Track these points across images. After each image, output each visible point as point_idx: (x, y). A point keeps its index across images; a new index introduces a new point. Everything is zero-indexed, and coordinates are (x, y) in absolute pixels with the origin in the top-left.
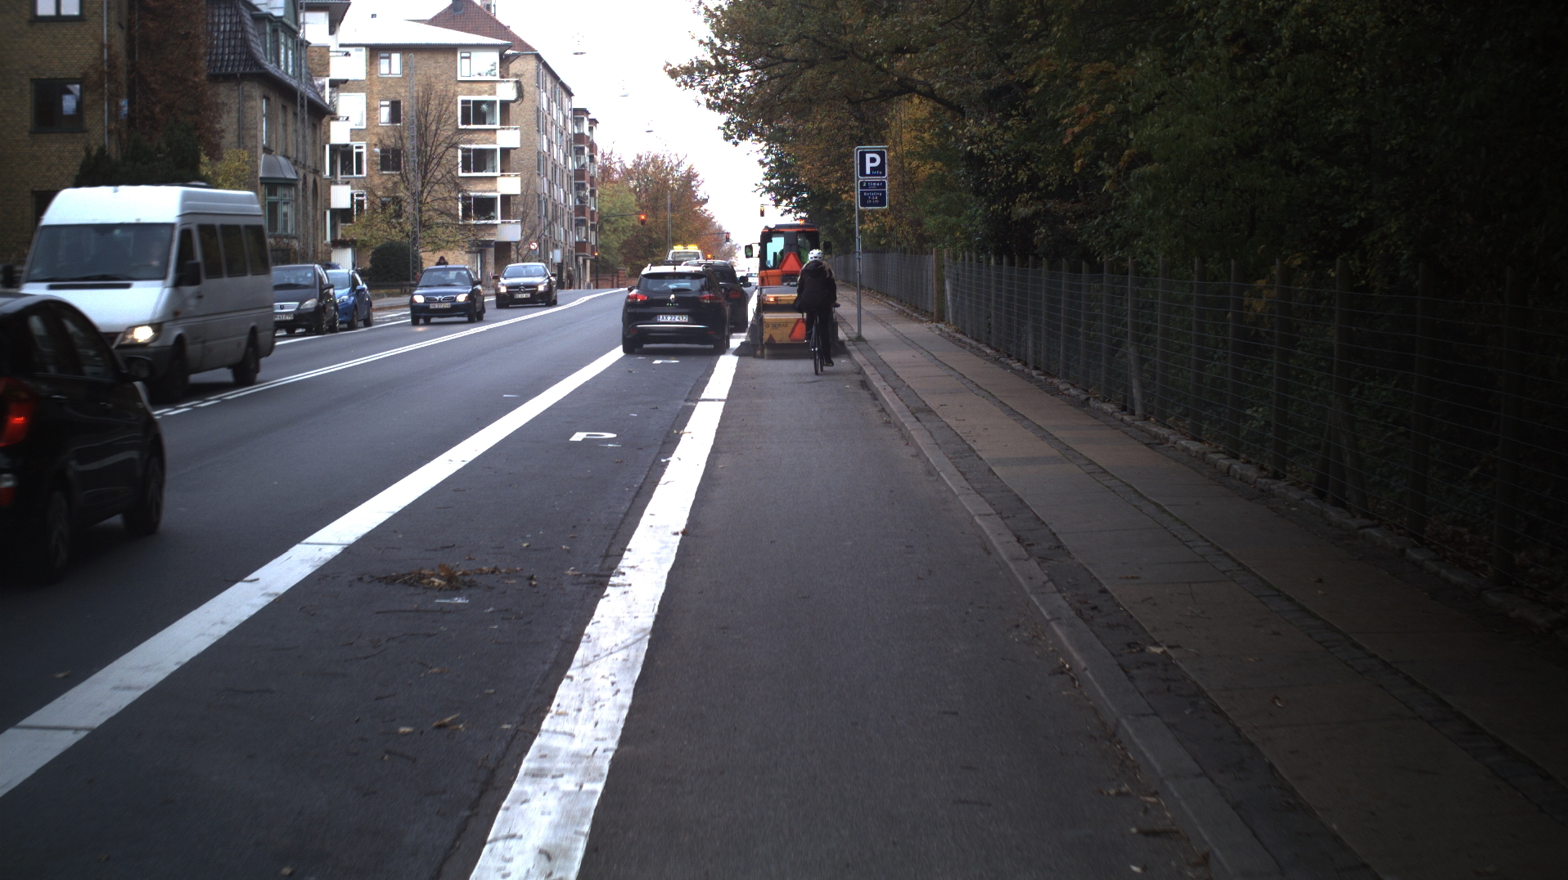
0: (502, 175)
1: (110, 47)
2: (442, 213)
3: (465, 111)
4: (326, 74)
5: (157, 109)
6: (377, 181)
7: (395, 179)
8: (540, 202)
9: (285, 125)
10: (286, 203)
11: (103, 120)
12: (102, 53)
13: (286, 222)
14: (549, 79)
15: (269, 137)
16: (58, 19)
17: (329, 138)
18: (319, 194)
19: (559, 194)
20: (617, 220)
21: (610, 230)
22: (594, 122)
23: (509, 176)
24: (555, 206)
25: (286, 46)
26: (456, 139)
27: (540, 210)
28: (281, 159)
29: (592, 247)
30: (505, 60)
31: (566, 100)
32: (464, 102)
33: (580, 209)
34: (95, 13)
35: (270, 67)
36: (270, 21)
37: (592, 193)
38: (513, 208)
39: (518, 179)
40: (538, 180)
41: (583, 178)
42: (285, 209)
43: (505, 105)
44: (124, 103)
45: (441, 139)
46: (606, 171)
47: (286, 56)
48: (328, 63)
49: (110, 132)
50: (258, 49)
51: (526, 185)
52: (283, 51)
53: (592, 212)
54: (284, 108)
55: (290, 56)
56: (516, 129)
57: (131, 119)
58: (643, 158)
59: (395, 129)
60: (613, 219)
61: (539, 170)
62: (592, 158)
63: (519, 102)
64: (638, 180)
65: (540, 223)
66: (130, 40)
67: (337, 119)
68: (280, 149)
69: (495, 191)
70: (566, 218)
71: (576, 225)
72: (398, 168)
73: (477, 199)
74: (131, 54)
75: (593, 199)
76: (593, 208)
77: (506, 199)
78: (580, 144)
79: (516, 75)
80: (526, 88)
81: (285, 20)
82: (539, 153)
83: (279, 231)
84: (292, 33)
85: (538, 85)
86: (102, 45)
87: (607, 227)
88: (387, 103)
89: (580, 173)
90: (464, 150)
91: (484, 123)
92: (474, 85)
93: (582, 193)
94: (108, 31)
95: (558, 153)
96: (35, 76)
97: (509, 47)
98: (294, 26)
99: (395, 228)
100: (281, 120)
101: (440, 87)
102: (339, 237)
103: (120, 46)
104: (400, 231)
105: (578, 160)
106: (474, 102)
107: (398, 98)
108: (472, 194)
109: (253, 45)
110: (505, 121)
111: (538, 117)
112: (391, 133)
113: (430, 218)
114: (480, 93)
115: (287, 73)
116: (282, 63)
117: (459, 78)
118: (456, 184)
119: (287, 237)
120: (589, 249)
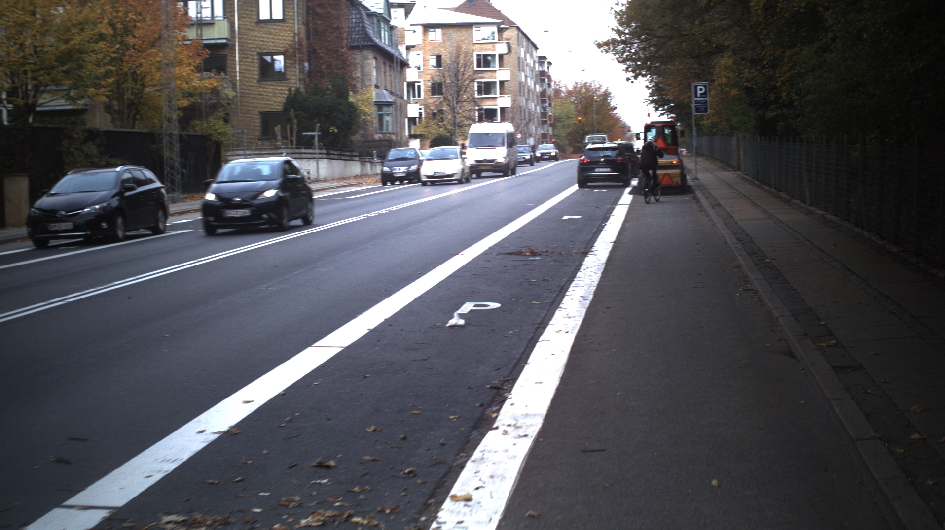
0: (500, 96)
1: (299, 35)
2: (468, 118)
3: (479, 60)
4: (403, 43)
5: (323, 67)
6: (431, 101)
7: (441, 100)
8: (521, 111)
9: (385, 72)
10: (387, 115)
11: (296, 74)
12: (295, 38)
13: (387, 126)
14: (524, 40)
15: (377, 79)
16: (271, 21)
17: (406, 78)
18: (403, 110)
19: (532, 106)
20: (564, 120)
21: (560, 126)
22: (550, 63)
23: (504, 96)
24: (530, 113)
25: (384, 29)
26: (474, 77)
27: (521, 116)
28: (385, 91)
29: (551, 136)
30: (500, 31)
31: (534, 52)
32: (478, 55)
33: (544, 114)
34: (291, 17)
35: (377, 41)
36: (376, 16)
37: (550, 105)
38: (506, 115)
39: (510, 98)
40: (520, 98)
41: (545, 97)
42: (387, 118)
43: (501, 56)
44: (306, 64)
45: (466, 77)
46: (557, 92)
47: (385, 34)
48: (404, 37)
49: (300, 80)
50: (370, 32)
51: (514, 101)
52: (383, 32)
53: (550, 116)
54: (384, 63)
55: (386, 35)
56: (507, 70)
57: (310, 72)
58: (579, 84)
59: (440, 72)
60: (562, 119)
61: (520, 93)
62: (549, 85)
63: (508, 55)
64: (576, 97)
65: (521, 123)
66: (308, 31)
67: (410, 68)
68: (383, 86)
69: (496, 105)
70: (536, 120)
71: (542, 124)
72: (441, 93)
73: (487, 110)
74: (308, 38)
75: (550, 108)
76: (550, 114)
77: (503, 110)
78: (543, 77)
79: (507, 40)
80: (513, 46)
81: (384, 15)
82: (520, 83)
83: (384, 131)
84: (387, 22)
85: (519, 44)
86: (295, 34)
87: (558, 124)
88: (435, 57)
89: (543, 94)
90: (478, 83)
91: (489, 67)
92: (483, 46)
93: (545, 105)
94: (297, 25)
95: (531, 83)
96: (260, 51)
97: (502, 23)
98: (388, 18)
99: (442, 127)
100: (383, 70)
101: (464, 47)
102: (412, 133)
103: (303, 35)
104: (445, 129)
105: (542, 86)
106: (484, 55)
107: (441, 54)
108: (485, 107)
109: (368, 29)
110: (501, 65)
111: (519, 62)
112: (438, 74)
113: (462, 121)
114: (487, 50)
115: (385, 44)
116: (383, 39)
117: (475, 42)
118: (475, 102)
119: (389, 133)
120: (549, 137)
